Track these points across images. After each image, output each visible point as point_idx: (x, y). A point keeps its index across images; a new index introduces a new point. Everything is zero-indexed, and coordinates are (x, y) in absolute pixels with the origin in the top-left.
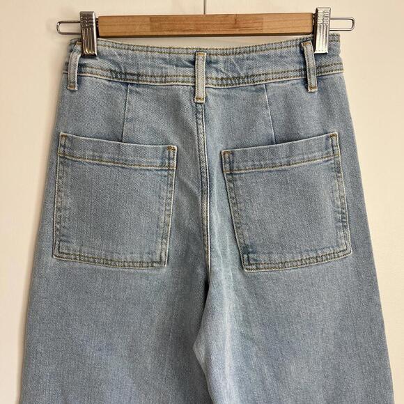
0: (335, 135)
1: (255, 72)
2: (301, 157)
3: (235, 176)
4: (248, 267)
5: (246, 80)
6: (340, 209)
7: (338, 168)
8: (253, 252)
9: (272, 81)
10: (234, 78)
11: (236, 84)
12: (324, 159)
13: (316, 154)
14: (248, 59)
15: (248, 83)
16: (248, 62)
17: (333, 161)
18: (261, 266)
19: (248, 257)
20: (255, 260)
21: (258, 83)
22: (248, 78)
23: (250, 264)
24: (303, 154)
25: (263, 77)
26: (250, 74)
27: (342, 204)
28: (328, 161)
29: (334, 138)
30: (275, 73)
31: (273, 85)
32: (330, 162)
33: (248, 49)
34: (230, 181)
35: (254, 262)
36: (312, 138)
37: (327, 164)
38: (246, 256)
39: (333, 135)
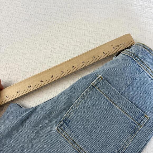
0: (148, 118)
1: (145, 62)
2: (124, 108)
3: (94, 89)
4: (58, 128)
5: (138, 60)
6: (119, 149)
7: (136, 131)
8: (67, 124)
9: (147, 72)
10: (134, 54)
11: (133, 57)
12: (132, 120)
13: (131, 114)
14: (147, 54)
15: (138, 62)
16: (146, 55)
17: (136, 126)
18: (64, 133)
19: (63, 124)
20: (64, 128)
21: (142, 67)
22: (140, 60)
23: (60, 128)
24: (125, 108)
25: (145, 67)
26: (142, 60)
27: (123, 148)
28: (134, 123)
29: (146, 118)
30: (151, 71)
31: (146, 74)
32: (134, 124)
33: (151, 51)
34: (90, 88)
35: (63, 129)
36: (136, 107)
37: (132, 123)
38: (62, 122)
39: (146, 117)
